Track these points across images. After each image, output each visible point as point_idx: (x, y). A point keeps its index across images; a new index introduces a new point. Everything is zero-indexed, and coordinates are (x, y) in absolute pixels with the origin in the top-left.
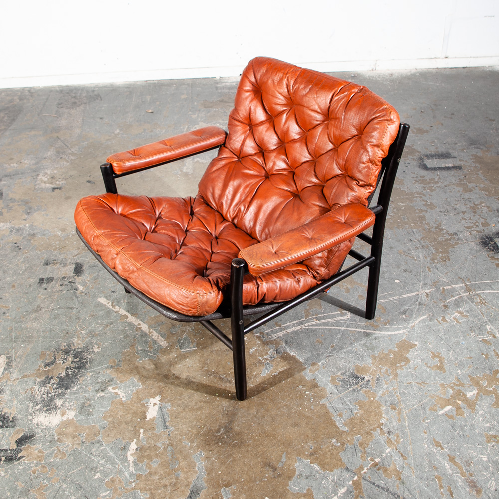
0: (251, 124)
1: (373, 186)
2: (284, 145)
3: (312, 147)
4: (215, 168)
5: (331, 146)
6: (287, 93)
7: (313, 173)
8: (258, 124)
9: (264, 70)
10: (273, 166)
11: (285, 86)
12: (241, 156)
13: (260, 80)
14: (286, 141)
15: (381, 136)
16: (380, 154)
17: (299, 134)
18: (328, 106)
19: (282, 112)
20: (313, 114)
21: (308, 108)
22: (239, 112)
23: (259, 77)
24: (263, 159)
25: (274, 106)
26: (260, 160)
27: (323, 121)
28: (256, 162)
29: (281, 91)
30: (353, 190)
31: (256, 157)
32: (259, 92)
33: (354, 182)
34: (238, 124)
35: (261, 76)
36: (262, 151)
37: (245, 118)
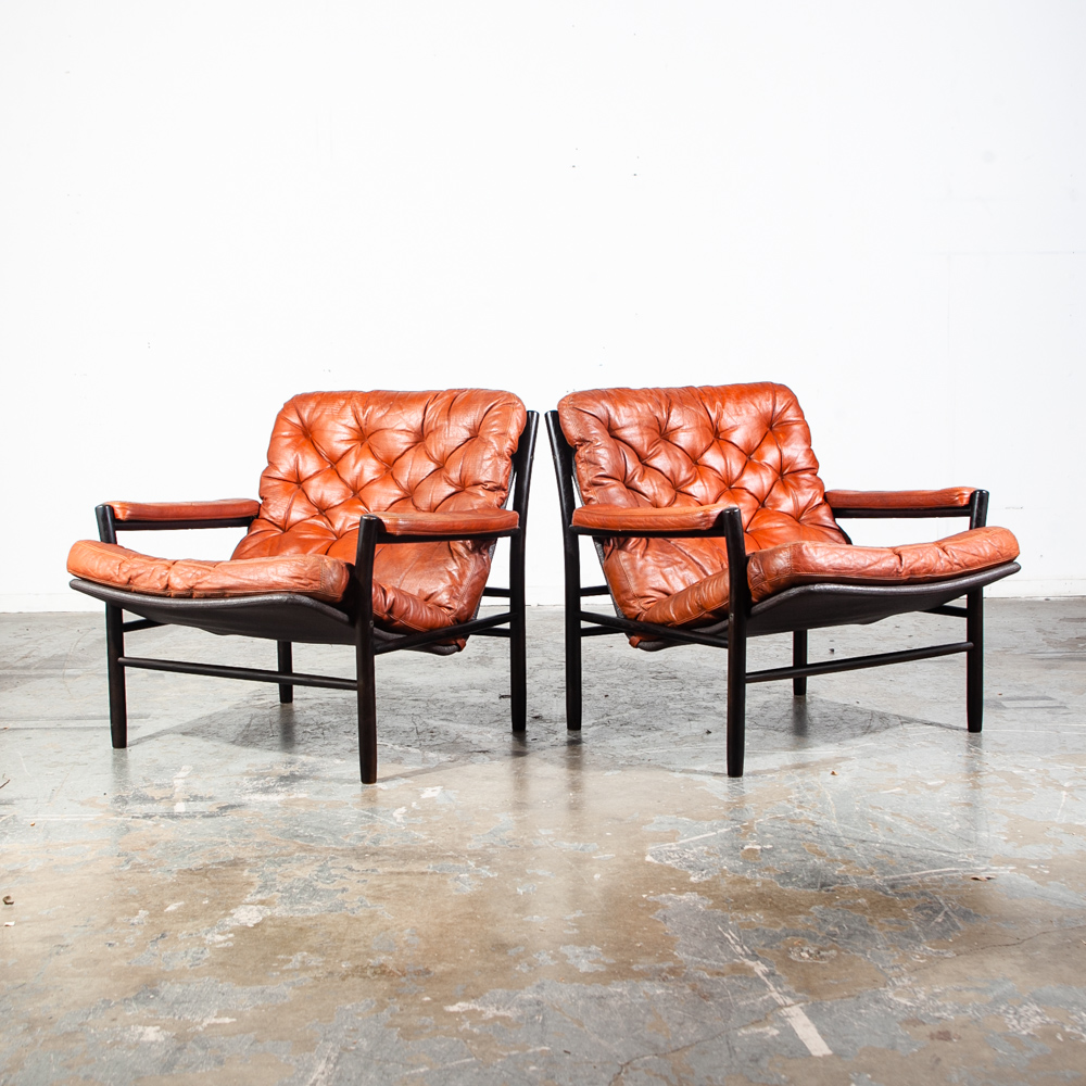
0: (298, 482)
1: (504, 490)
2: (356, 492)
3: (404, 479)
4: (248, 547)
5: (432, 466)
6: (355, 423)
7: (412, 506)
8: (310, 477)
9: (312, 404)
10: (344, 524)
11: (350, 414)
12: (286, 527)
13: (308, 417)
14: (360, 486)
15: (506, 423)
16: (508, 445)
17: (377, 472)
18: (421, 420)
19: (347, 452)
20: (398, 436)
21: (392, 430)
22: (279, 466)
23: (305, 415)
24: (326, 520)
25: (335, 445)
26: (321, 523)
27: (416, 443)
28: (313, 526)
29: (344, 422)
30: (478, 496)
31: (313, 521)
32: (308, 435)
33: (480, 487)
34: (276, 483)
35: (310, 413)
36: (323, 510)
37: (290, 473)
